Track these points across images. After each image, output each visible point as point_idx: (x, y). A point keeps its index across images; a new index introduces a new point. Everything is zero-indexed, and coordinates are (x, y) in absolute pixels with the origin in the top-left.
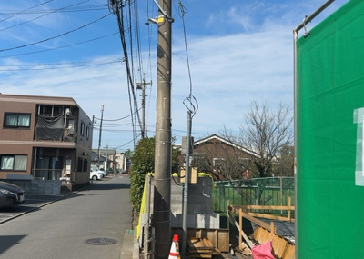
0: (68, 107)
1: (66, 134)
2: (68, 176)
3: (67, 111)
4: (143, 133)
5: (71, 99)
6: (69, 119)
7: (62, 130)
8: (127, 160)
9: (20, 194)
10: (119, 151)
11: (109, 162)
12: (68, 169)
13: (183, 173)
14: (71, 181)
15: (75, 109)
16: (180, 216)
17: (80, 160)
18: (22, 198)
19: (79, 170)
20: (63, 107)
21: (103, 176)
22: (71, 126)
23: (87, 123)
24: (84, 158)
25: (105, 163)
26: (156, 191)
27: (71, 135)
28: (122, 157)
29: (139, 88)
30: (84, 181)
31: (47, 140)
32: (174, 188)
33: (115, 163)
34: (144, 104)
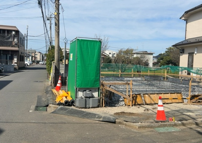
0: (14, 31)
1: (14, 44)
2: (16, 63)
3: (13, 33)
4: (51, 43)
5: (15, 27)
6: (14, 36)
7: (12, 42)
8: (42, 56)
9: (2, 69)
10: (37, 51)
11: (32, 57)
12: (15, 60)
13: (64, 61)
14: (17, 65)
15: (17, 32)
16: (63, 74)
17: (21, 56)
18: (3, 71)
19: (21, 61)
20: (11, 31)
21: (30, 64)
22: (16, 40)
23: (22, 38)
24: (22, 55)
25: (30, 57)
26: (55, 66)
27: (16, 44)
28: (39, 54)
29: (48, 19)
30: (23, 66)
31: (4, 46)
32: (61, 66)
33: (35, 58)
34: (51, 28)
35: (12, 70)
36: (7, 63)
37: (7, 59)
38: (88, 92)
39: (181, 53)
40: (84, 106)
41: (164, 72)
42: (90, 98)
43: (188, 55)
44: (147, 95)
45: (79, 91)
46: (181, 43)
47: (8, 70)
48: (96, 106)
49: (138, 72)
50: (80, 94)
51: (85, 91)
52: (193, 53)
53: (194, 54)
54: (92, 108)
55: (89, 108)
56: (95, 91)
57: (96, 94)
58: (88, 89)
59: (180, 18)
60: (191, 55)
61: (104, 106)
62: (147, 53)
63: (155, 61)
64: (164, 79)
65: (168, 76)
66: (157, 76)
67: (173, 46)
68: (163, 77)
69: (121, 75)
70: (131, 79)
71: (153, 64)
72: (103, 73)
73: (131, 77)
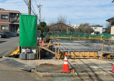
0: (18, 13)
1: (18, 21)
3: (17, 15)
4: (40, 20)
5: (18, 11)
6: (18, 17)
7: (16, 20)
9: (6, 35)
12: (19, 30)
20: (16, 14)
22: (19, 19)
34: (40, 12)
35: (16, 35)
36: (14, 32)
37: (14, 29)
38: (28, 49)
39: (112, 25)
40: (25, 59)
41: (100, 38)
42: (29, 53)
44: (72, 52)
45: (22, 48)
46: (112, 19)
47: (14, 35)
48: (33, 59)
49: (86, 37)
50: (23, 51)
51: (26, 48)
54: (31, 60)
55: (29, 60)
56: (34, 49)
57: (34, 51)
58: (28, 47)
59: (112, 2)
61: (39, 58)
62: (99, 26)
63: (104, 31)
64: (100, 42)
65: (102, 40)
66: (95, 40)
67: (107, 20)
68: (100, 41)
69: (72, 39)
70: (77, 41)
71: (103, 32)
72: (60, 37)
73: (78, 40)
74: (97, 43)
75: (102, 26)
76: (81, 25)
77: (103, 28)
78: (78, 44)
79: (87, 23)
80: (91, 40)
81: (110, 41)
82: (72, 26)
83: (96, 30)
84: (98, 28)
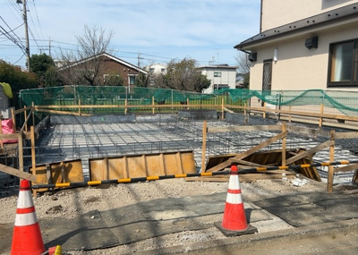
4: (27, 49)
29: (19, 2)
34: (25, 18)
39: (252, 61)
41: (220, 102)
43: (262, 64)
49: (182, 103)
52: (271, 60)
53: (273, 63)
60: (268, 64)
62: (226, 68)
63: (242, 82)
64: (220, 116)
65: (226, 110)
66: (206, 110)
67: (236, 47)
68: (218, 113)
69: (129, 110)
70: (149, 118)
71: (237, 87)
72: (96, 106)
73: (151, 114)
74: (211, 119)
75: (234, 69)
76: (171, 66)
77: (238, 75)
78: (146, 127)
79: (188, 59)
80: (192, 110)
81: (249, 112)
82: (148, 69)
83: (217, 81)
84: (224, 73)
